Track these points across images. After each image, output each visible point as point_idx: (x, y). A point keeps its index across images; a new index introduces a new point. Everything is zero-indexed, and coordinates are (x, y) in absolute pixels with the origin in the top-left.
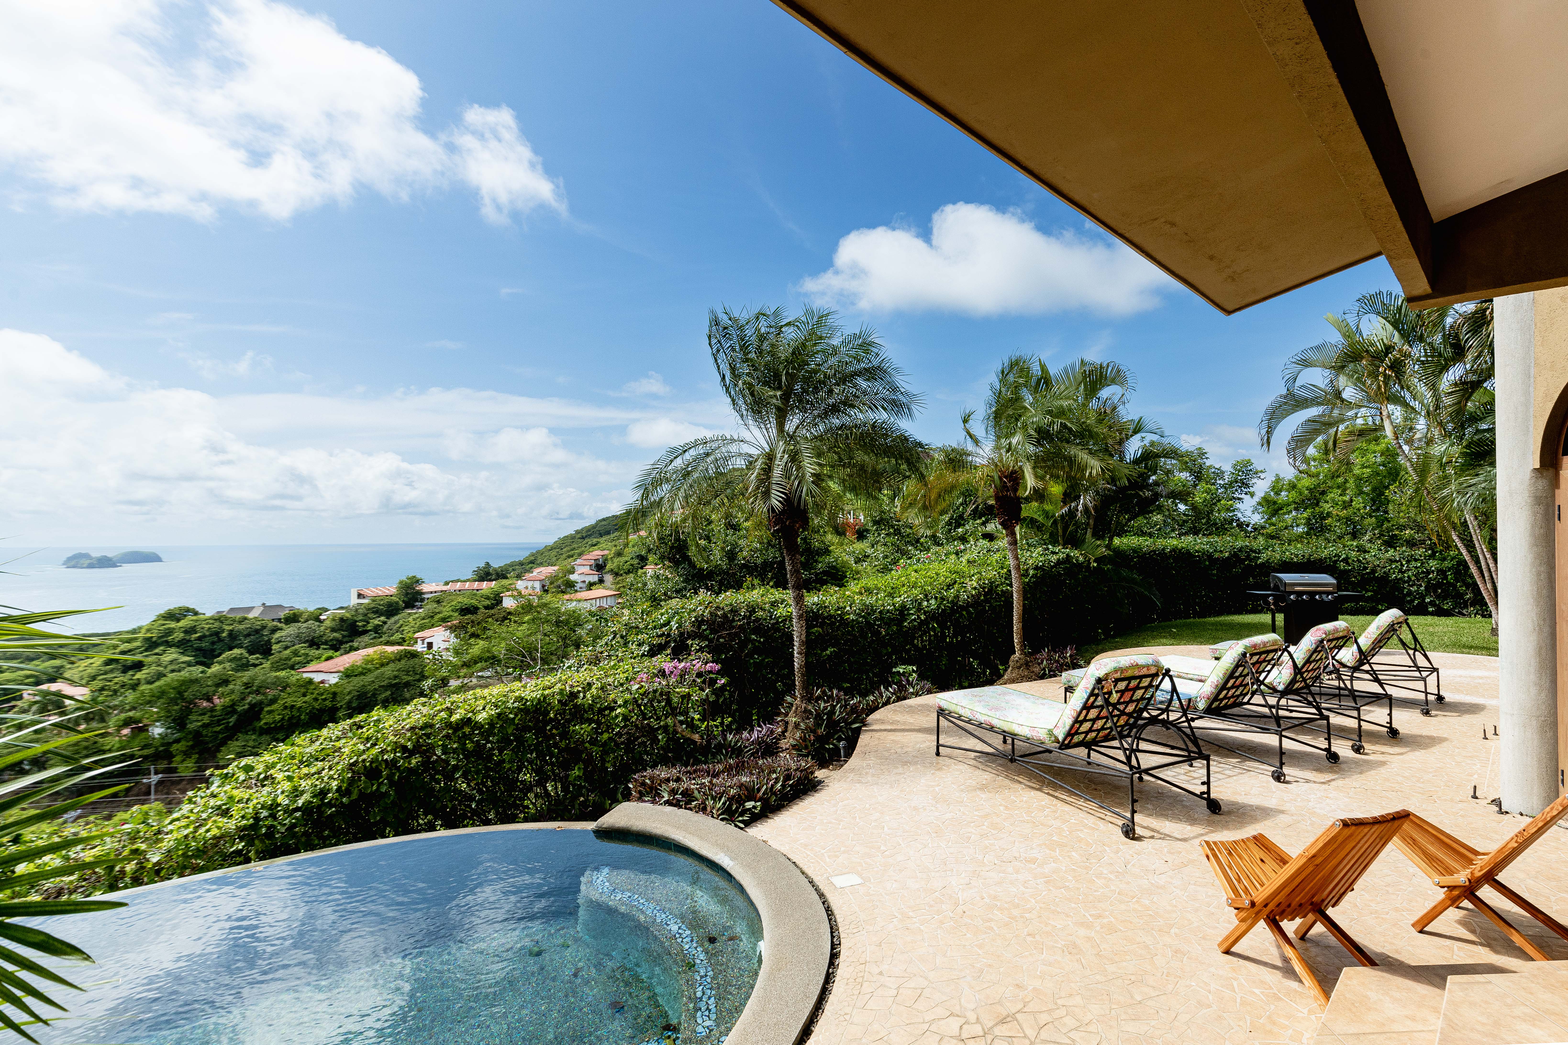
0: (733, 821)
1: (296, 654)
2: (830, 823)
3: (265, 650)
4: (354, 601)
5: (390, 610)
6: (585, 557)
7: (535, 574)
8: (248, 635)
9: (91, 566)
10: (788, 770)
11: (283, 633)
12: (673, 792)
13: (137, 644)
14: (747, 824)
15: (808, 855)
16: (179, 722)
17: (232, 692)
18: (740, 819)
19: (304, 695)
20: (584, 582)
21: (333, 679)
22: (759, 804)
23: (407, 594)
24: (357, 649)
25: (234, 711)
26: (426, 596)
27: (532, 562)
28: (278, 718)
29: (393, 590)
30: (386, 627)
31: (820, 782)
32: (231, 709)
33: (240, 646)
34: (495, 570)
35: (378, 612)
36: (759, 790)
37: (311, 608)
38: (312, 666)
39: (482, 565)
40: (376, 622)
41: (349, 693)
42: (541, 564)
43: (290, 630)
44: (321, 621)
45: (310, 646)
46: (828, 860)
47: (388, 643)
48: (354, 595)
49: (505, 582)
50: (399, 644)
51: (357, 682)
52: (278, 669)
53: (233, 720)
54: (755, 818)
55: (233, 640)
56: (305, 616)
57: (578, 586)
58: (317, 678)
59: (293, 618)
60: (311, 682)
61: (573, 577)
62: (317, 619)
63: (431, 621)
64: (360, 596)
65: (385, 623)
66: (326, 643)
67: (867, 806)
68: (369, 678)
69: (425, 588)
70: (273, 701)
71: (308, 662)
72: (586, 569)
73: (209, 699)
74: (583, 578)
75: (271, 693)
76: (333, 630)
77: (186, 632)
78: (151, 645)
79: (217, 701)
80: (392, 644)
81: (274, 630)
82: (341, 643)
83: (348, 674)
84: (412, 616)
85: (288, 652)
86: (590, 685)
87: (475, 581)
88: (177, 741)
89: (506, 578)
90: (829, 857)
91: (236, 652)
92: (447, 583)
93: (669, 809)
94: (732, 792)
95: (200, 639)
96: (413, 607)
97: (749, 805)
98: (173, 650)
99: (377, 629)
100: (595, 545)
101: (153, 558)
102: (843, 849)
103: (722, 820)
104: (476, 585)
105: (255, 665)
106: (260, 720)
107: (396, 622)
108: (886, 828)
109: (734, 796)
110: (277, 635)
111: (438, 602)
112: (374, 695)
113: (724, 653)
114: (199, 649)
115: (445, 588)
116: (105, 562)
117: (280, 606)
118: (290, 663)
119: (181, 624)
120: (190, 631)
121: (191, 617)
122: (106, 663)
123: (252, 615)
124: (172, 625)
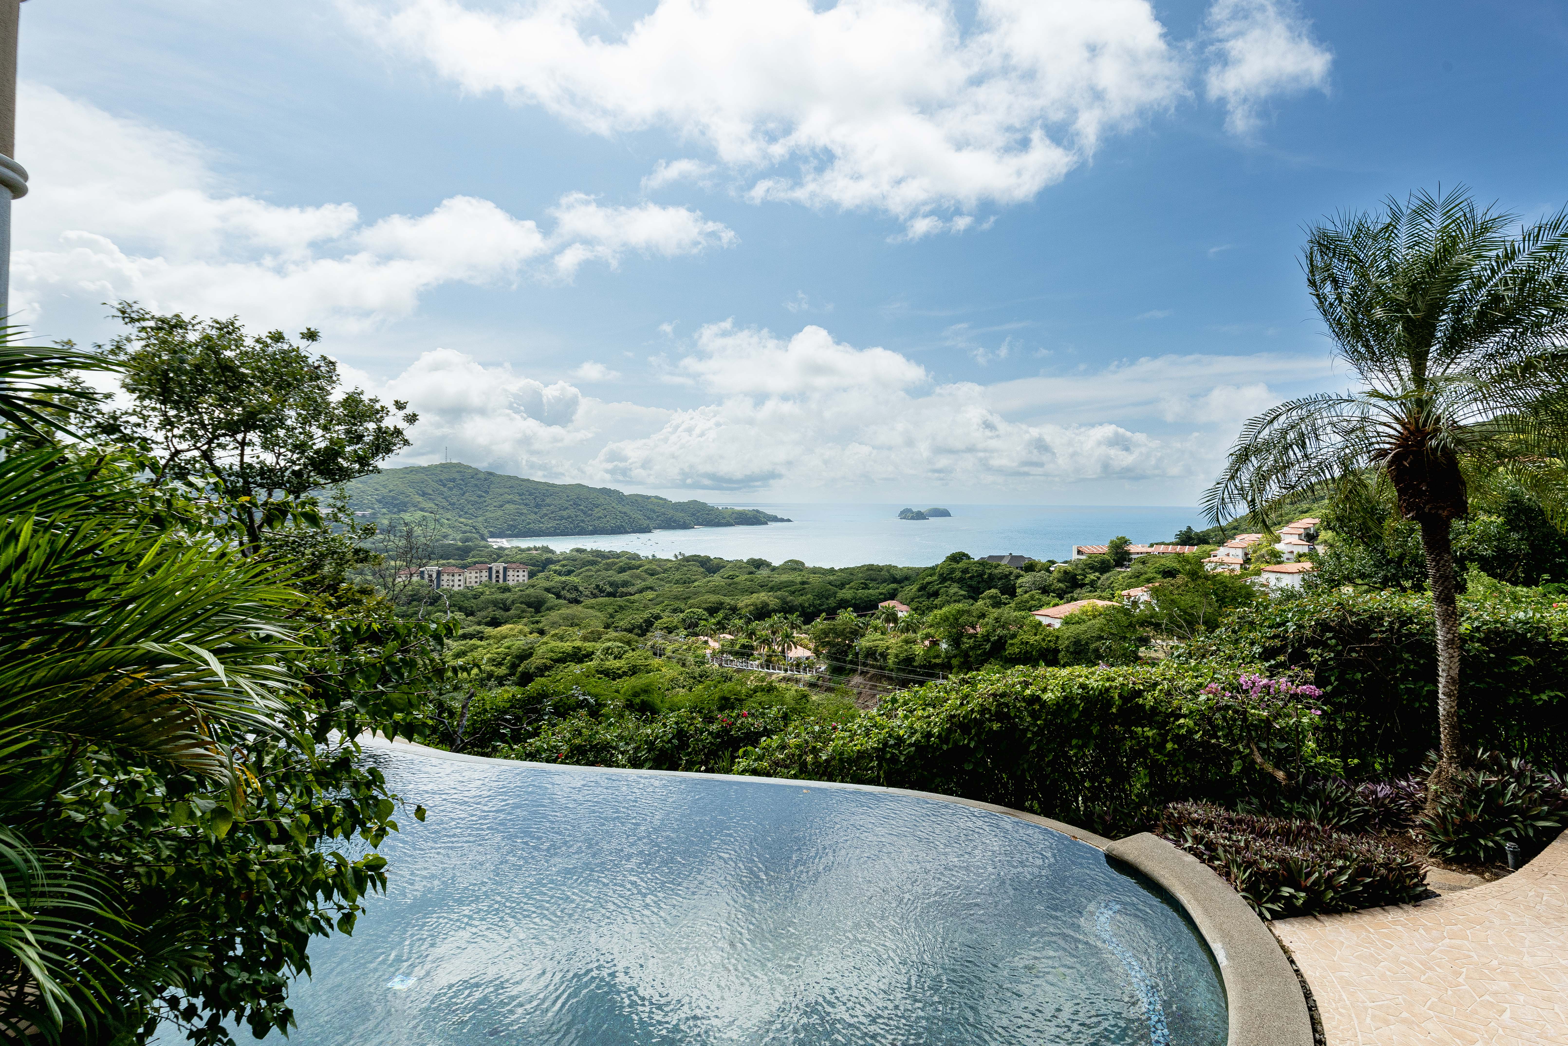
0: (1259, 905)
1: (1032, 598)
2: (1410, 964)
3: (1011, 591)
4: (1075, 556)
5: (1103, 567)
6: (1292, 525)
7: (1237, 540)
8: (1000, 579)
9: (913, 518)
10: (1368, 860)
11: (1024, 580)
12: (1198, 839)
13: (935, 578)
14: (1277, 916)
15: (1341, 999)
16: (956, 641)
17: (987, 624)
18: (1269, 905)
19: (1035, 635)
20: (1292, 552)
21: (1057, 624)
22: (1303, 894)
23: (1117, 553)
24: (1076, 600)
25: (988, 640)
26: (1133, 556)
27: (1235, 528)
28: (1017, 650)
29: (1105, 549)
30: (1100, 582)
31: (1429, 895)
32: (986, 638)
33: (995, 587)
34: (1197, 534)
35: (1093, 568)
36: (1309, 875)
37: (1044, 560)
38: (1043, 611)
39: (1184, 529)
40: (1092, 577)
41: (1068, 638)
42: (1245, 531)
43: (1027, 579)
44: (1050, 572)
45: (1043, 593)
46: (1368, 1020)
47: (1100, 598)
48: (1075, 552)
49: (1207, 547)
50: (1110, 600)
51: (1074, 629)
52: (1020, 610)
53: (988, 647)
54: (1291, 912)
55: (990, 582)
56: (1039, 567)
57: (1284, 557)
58: (1045, 621)
59: (1031, 567)
60: (1040, 623)
61: (1278, 547)
62: (1048, 571)
63: (1137, 580)
64: (1079, 552)
65: (1099, 578)
66: (1054, 592)
67: (1495, 963)
68: (1083, 627)
69: (1132, 548)
70: (1014, 636)
71: (1041, 606)
72: (1295, 539)
73: (974, 628)
74: (1290, 549)
75: (1013, 629)
76: (1059, 581)
77: (963, 572)
78: (943, 579)
79: (978, 630)
80: (1103, 599)
81: (1018, 577)
82: (1066, 593)
83: (1067, 622)
84: (1122, 573)
85: (1027, 595)
86: (1156, 684)
87: (1177, 544)
88: (955, 656)
89: (1208, 543)
90: (1374, 1017)
91: (993, 591)
92: (1152, 546)
93: (1190, 858)
94: (1266, 866)
95: (971, 578)
96: (1122, 566)
97: (1286, 891)
98: (955, 585)
99: (1092, 583)
100: (1306, 512)
101: (945, 513)
102: (1405, 1015)
103: (1244, 897)
104: (1178, 548)
105: (1005, 604)
106: (1005, 650)
107: (1108, 579)
108: (1507, 1015)
109: (1265, 873)
110: (1019, 581)
111: (1144, 563)
112: (1087, 643)
113: (1359, 671)
114: (970, 586)
115: (1150, 550)
116: (920, 516)
117: (1022, 557)
118: (1028, 605)
119: (959, 565)
120: (965, 571)
121: (965, 561)
122: (919, 590)
123: (1004, 562)
124: (955, 565)
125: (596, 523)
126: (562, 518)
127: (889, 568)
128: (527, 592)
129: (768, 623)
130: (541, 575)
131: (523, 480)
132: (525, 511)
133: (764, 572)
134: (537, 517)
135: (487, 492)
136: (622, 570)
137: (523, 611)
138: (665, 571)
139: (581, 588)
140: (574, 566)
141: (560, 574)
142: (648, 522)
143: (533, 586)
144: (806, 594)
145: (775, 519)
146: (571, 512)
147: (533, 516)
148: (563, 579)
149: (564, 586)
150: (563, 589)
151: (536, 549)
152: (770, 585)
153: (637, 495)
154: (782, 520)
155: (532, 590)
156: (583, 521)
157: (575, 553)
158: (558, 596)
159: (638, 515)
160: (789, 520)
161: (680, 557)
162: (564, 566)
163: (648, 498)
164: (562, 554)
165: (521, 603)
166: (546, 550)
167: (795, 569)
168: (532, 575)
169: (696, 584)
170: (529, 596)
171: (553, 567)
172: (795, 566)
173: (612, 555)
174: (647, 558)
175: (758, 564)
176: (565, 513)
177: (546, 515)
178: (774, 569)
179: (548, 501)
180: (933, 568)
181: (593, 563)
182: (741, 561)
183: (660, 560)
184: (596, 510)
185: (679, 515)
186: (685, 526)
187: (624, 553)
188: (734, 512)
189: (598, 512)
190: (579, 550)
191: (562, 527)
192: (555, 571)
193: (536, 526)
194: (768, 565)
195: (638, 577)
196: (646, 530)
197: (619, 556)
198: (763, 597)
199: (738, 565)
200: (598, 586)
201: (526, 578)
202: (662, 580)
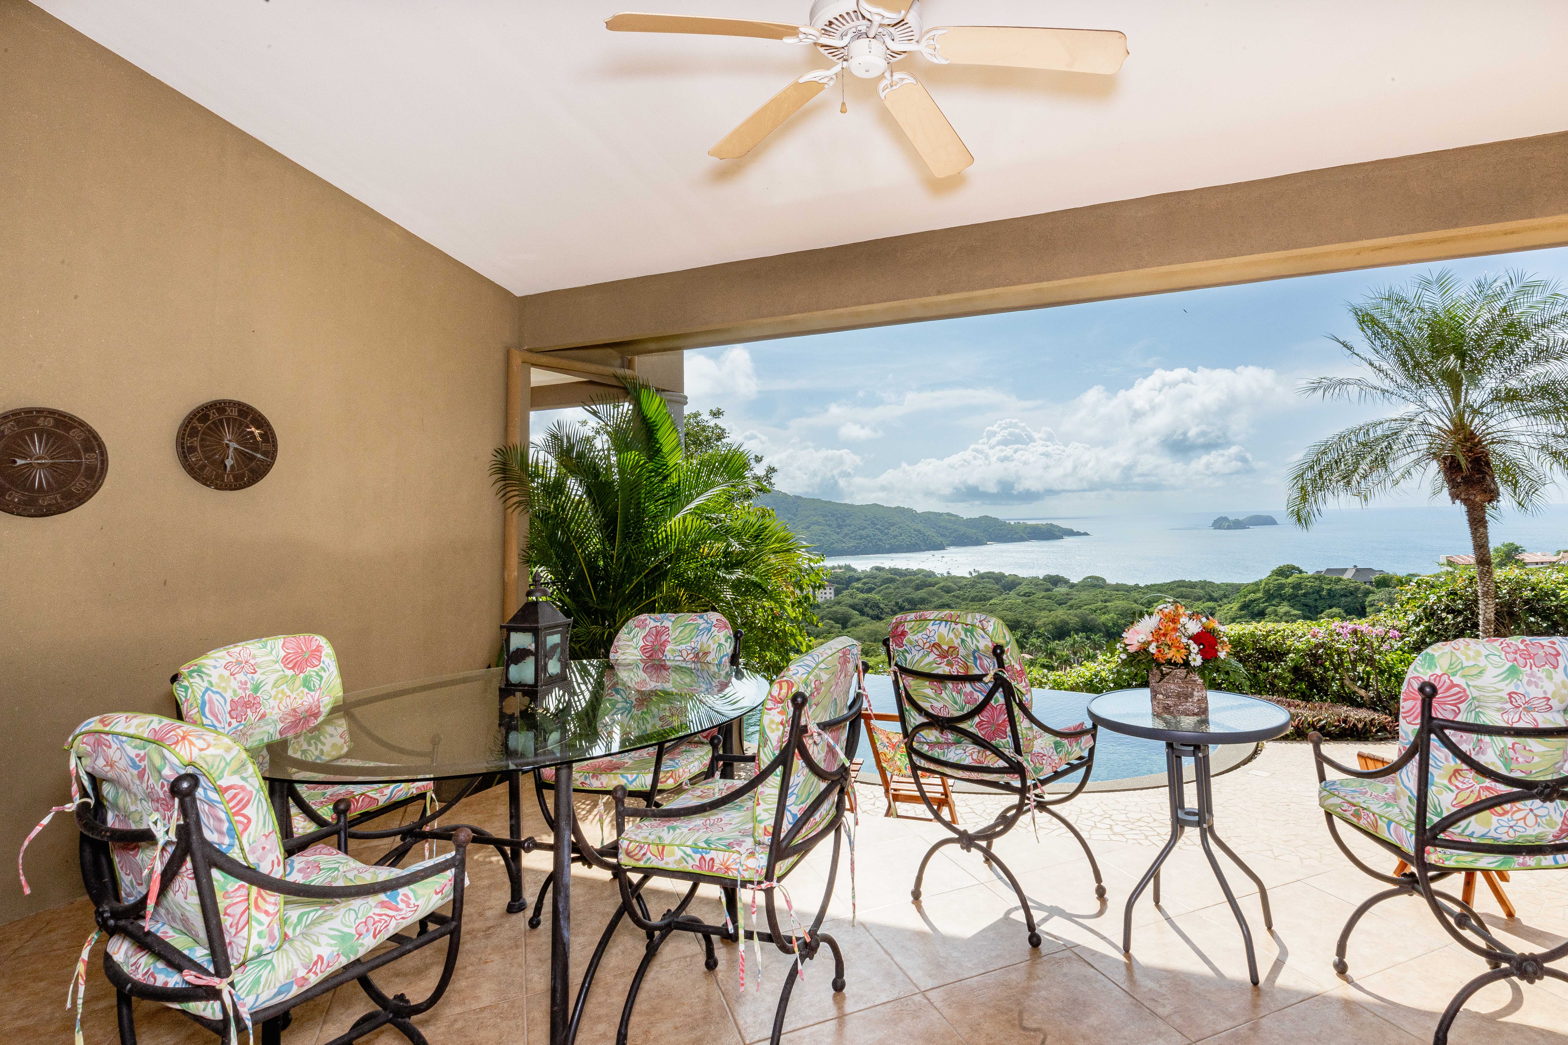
4: (1442, 568)
8: (1344, 595)
9: (1229, 528)
11: (1376, 597)
13: (1260, 595)
33: (1338, 605)
43: (1379, 596)
48: (1441, 563)
55: (1332, 599)
56: (1395, 581)
59: (1383, 582)
64: (1447, 563)
69: (1526, 557)
77: (1294, 588)
78: (1270, 596)
81: (1367, 593)
91: (1335, 610)
95: (1305, 595)
98: (1286, 602)
101: (1268, 522)
110: (1370, 598)
114: (1305, 604)
116: (1238, 525)
117: (1371, 569)
119: (1290, 580)
120: (1297, 586)
121: (1297, 575)
122: (1241, 608)
123: (1346, 576)
124: (1283, 581)
125: (893, 541)
126: (861, 537)
127: (1204, 584)
128: (834, 609)
129: (1069, 641)
130: (845, 592)
131: (826, 502)
132: (828, 532)
133: (1062, 590)
134: (840, 537)
135: (795, 515)
136: (918, 588)
137: (832, 627)
138: (960, 588)
139: (882, 606)
140: (875, 584)
141: (862, 592)
142: (941, 539)
143: (839, 603)
144: (1109, 612)
145: (1071, 533)
146: (869, 531)
147: (835, 537)
148: (865, 596)
149: (867, 602)
150: (866, 606)
151: (840, 567)
152: (1070, 603)
153: (929, 513)
154: (1078, 534)
155: (838, 607)
156: (880, 540)
157: (875, 571)
158: (862, 613)
159: (930, 532)
160: (1086, 534)
161: (974, 574)
162: (865, 584)
163: (941, 515)
164: (863, 572)
165: (830, 619)
166: (848, 568)
167: (1095, 586)
168: (837, 592)
169: (992, 602)
170: (836, 612)
171: (855, 585)
172: (1095, 583)
173: (907, 573)
174: (942, 575)
175: (1056, 581)
176: (863, 533)
177: (846, 535)
178: (1072, 586)
179: (848, 522)
180: (1256, 584)
181: (892, 581)
182: (1037, 578)
183: (955, 577)
184: (892, 529)
185: (971, 532)
186: (978, 542)
187: (920, 571)
188: (1026, 527)
189: (894, 531)
190: (878, 569)
191: (862, 547)
192: (858, 589)
193: (839, 546)
194: (1066, 582)
195: (935, 594)
196: (940, 547)
197: (915, 573)
198: (1061, 614)
199: (1034, 582)
200: (897, 603)
201: (832, 596)
202: (958, 597)
